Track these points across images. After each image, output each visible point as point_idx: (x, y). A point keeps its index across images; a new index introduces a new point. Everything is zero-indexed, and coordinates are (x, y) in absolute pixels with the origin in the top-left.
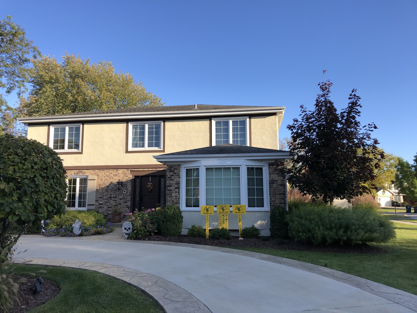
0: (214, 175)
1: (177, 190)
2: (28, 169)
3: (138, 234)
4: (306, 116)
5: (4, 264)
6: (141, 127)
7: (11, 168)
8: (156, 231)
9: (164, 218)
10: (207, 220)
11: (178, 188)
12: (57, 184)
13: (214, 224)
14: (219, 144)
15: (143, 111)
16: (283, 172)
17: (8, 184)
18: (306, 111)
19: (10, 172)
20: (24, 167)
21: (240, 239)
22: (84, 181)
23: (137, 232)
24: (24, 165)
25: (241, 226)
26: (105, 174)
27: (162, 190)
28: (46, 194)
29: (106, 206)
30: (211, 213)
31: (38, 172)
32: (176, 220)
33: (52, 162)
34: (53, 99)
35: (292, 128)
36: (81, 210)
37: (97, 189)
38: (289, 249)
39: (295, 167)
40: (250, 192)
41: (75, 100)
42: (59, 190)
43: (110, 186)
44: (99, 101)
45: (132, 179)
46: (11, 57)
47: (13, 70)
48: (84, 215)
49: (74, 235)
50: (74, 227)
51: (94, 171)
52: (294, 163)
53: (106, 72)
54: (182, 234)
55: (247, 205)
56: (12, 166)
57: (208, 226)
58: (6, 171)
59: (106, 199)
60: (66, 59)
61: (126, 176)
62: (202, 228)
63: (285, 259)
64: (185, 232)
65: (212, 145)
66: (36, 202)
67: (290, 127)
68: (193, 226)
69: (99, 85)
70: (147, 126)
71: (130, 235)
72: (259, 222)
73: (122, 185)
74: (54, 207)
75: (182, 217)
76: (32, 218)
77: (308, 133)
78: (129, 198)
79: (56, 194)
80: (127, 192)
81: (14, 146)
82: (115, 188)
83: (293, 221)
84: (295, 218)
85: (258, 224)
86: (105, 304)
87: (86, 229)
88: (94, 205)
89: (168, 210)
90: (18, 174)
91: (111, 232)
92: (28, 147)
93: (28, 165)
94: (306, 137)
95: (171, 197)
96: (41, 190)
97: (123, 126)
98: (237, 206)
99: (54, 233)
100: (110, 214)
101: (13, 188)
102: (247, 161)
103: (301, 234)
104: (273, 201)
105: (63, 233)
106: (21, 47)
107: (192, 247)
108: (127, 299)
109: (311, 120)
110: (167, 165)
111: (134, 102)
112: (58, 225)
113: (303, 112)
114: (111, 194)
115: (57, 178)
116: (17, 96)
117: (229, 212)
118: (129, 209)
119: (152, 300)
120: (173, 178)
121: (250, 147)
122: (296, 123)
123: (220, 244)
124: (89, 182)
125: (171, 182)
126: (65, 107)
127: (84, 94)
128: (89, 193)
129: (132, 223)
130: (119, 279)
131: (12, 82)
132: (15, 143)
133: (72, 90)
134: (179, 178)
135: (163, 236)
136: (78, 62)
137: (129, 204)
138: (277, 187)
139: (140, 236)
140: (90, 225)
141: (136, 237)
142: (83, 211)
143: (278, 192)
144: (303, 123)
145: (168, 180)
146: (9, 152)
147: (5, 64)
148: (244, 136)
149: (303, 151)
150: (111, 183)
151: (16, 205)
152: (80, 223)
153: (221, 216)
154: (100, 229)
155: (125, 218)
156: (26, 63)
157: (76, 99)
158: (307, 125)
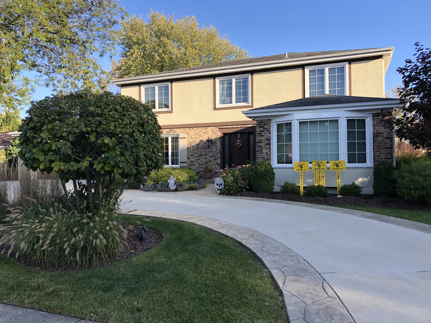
0: (309, 129)
1: (268, 146)
2: (127, 125)
3: (230, 189)
4: (422, 55)
5: (113, 212)
6: (228, 81)
7: (112, 123)
8: (248, 187)
9: (255, 175)
10: (301, 176)
11: (269, 144)
12: (154, 139)
13: (309, 181)
14: (313, 95)
15: (229, 65)
16: (390, 123)
17: (111, 139)
18: (423, 49)
19: (112, 128)
20: (124, 123)
21: (338, 196)
22: (175, 140)
23: (229, 188)
24: (123, 120)
25: (339, 183)
26: (195, 132)
27: (252, 147)
28: (145, 148)
29: (198, 163)
30: (306, 170)
31: (136, 127)
32: (268, 177)
33: (148, 118)
34: (141, 59)
35: (404, 71)
36: (174, 167)
37: (188, 147)
38: (396, 208)
39: (407, 116)
40: (350, 146)
41: (161, 60)
42: (156, 144)
43: (201, 144)
44: (185, 58)
45: (221, 137)
46: (101, 20)
47: (104, 34)
48: (177, 171)
49: (169, 190)
50: (169, 183)
51: (184, 129)
52: (406, 112)
53: (190, 28)
54: (274, 190)
55: (346, 160)
56: (113, 121)
57: (302, 183)
58: (108, 127)
59: (197, 157)
60: (151, 17)
61: (215, 134)
62: (295, 185)
63: (392, 218)
64: (277, 189)
65: (306, 97)
66: (136, 156)
67: (401, 70)
68: (286, 184)
69: (184, 42)
70: (234, 81)
71: (222, 191)
72: (360, 180)
73: (211, 142)
74: (153, 161)
75: (274, 174)
76: (134, 171)
77: (424, 75)
78: (219, 156)
79: (154, 148)
80: (216, 150)
81: (113, 102)
82: (205, 146)
83: (403, 178)
84: (406, 174)
85: (359, 181)
86: (204, 252)
87: (180, 185)
88: (186, 162)
89: (259, 167)
90: (119, 130)
91: (204, 188)
92: (125, 103)
93: (126, 121)
94: (422, 81)
95: (262, 153)
96: (140, 145)
97: (210, 81)
98: (335, 162)
99: (152, 188)
100: (201, 171)
101: (116, 143)
102: (348, 112)
103: (412, 192)
104: (377, 156)
105: (159, 189)
106: (109, 9)
107: (286, 203)
108: (225, 250)
109: (428, 60)
110: (256, 120)
111: (219, 57)
112: (155, 181)
113: (418, 51)
114: (202, 152)
115: (153, 134)
116: (109, 59)
117: (326, 169)
118: (219, 166)
119: (249, 252)
120: (263, 133)
121: (350, 97)
122: (408, 64)
123: (316, 201)
124: (180, 140)
125: (262, 138)
126: (153, 67)
127: (170, 53)
128: (181, 151)
129: (224, 180)
130: (216, 231)
131: (104, 45)
132: (113, 100)
133: (158, 50)
134: (270, 133)
135: (255, 192)
136: (163, 19)
137: (219, 161)
138: (382, 141)
139: (232, 192)
140: (184, 181)
141: (228, 192)
142: (176, 168)
143: (384, 146)
144: (419, 64)
145: (258, 136)
146: (109, 109)
147: (97, 27)
148: (342, 84)
149: (417, 98)
150: (201, 140)
151: (119, 159)
152: (175, 179)
153: (316, 172)
154: (193, 185)
155: (216, 175)
156: (115, 25)
157: (163, 58)
158: (423, 66)
